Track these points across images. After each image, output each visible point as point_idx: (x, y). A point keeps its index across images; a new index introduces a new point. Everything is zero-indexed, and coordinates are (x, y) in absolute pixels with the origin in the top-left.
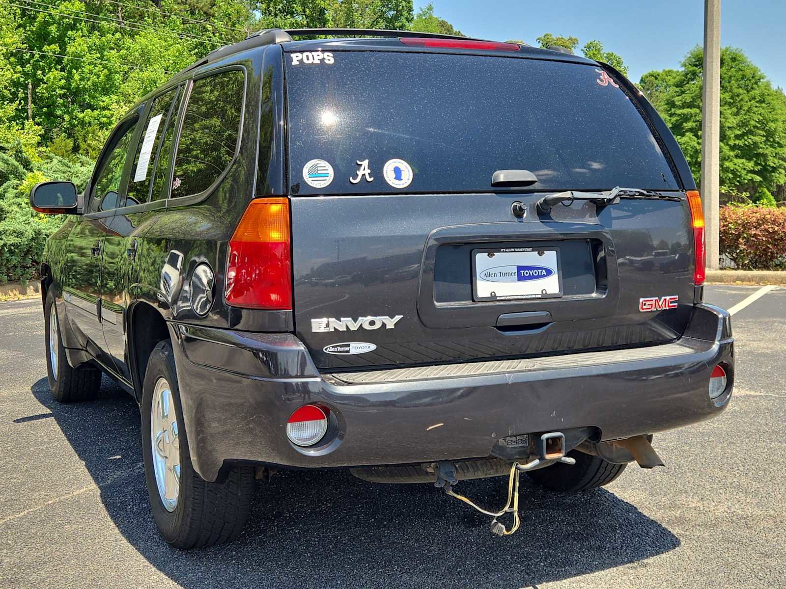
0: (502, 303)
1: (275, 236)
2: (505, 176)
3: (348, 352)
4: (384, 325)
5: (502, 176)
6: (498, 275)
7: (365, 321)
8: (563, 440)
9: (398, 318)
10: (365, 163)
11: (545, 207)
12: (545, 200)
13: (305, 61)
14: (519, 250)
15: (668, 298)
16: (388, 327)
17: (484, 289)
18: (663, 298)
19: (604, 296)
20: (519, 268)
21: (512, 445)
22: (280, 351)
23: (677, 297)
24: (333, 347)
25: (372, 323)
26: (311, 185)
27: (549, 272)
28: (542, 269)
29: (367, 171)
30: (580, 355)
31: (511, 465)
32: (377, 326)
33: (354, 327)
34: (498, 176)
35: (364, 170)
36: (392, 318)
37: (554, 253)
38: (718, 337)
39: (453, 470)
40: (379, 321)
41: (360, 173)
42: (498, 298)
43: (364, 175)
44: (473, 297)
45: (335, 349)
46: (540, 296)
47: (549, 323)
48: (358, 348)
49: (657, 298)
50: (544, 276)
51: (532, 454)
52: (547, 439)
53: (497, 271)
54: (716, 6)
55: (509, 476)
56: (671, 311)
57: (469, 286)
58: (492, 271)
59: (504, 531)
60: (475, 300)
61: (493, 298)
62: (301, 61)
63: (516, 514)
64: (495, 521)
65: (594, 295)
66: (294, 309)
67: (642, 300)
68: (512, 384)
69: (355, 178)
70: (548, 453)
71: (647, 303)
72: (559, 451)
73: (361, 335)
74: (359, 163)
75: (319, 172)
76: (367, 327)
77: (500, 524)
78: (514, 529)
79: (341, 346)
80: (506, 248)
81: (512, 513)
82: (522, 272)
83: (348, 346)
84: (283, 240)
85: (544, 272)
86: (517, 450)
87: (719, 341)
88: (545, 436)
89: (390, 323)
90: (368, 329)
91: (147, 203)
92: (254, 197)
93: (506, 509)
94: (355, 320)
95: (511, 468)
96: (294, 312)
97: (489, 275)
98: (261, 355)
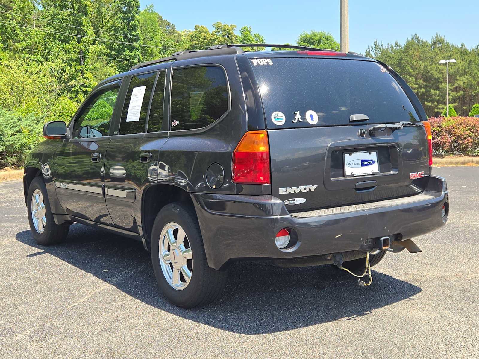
0: (357, 177)
1: (262, 149)
2: (356, 117)
3: (294, 203)
4: (310, 189)
5: (355, 117)
6: (354, 164)
7: (302, 188)
8: (389, 240)
9: (315, 186)
10: (298, 113)
11: (374, 132)
12: (374, 128)
13: (259, 63)
14: (362, 152)
15: (420, 173)
16: (311, 191)
17: (349, 171)
18: (419, 173)
19: (397, 173)
20: (362, 161)
21: (366, 244)
22: (267, 203)
23: (423, 172)
24: (288, 201)
25: (305, 189)
26: (276, 124)
27: (374, 162)
28: (371, 161)
29: (300, 117)
30: (388, 200)
31: (366, 253)
32: (307, 190)
33: (297, 191)
34: (353, 118)
35: (298, 116)
36: (313, 186)
37: (375, 153)
38: (443, 190)
39: (342, 257)
40: (308, 187)
41: (297, 118)
42: (354, 175)
43: (298, 119)
44: (344, 175)
45: (289, 202)
46: (371, 174)
47: (375, 186)
48: (299, 201)
49: (416, 173)
50: (372, 164)
51: (374, 247)
52: (384, 240)
53: (353, 162)
54: (346, 15)
55: (366, 258)
56: (421, 179)
57: (342, 170)
58: (351, 163)
59: (365, 284)
60: (346, 176)
61: (352, 175)
62: (258, 63)
63: (370, 276)
64: (359, 280)
65: (392, 172)
66: (271, 183)
67: (411, 174)
68: (369, 215)
69: (295, 121)
70: (384, 247)
71: (413, 175)
72: (387, 246)
73: (300, 195)
74: (295, 113)
75: (279, 118)
76: (303, 191)
77: (362, 281)
78: (370, 283)
79: (291, 200)
80: (356, 151)
81: (368, 276)
82: (363, 162)
83: (294, 200)
84: (265, 151)
85: (372, 162)
86: (368, 246)
87: (444, 192)
88: (382, 239)
89: (313, 188)
90: (303, 192)
91: (145, 133)
92: (247, 130)
93: (365, 274)
94: (298, 188)
95: (367, 254)
96: (271, 185)
97: (350, 164)
98: (257, 206)
